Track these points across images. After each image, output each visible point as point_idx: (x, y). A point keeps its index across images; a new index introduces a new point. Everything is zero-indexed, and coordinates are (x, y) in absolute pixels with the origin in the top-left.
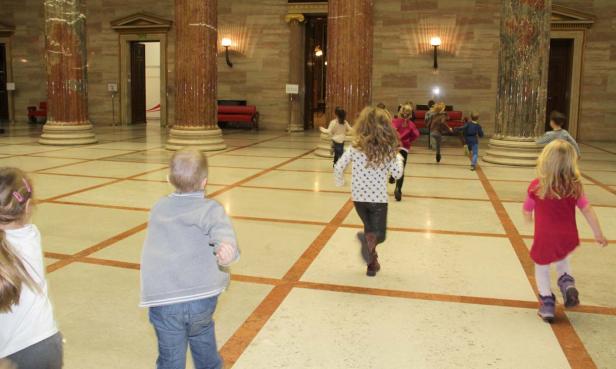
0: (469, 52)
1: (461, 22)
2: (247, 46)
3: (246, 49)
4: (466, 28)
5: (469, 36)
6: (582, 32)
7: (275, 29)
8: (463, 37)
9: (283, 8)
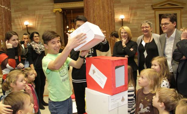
0: (135, 21)
1: (131, 9)
2: (36, 24)
3: (36, 26)
4: (134, 11)
5: (135, 14)
6: (180, 11)
7: (49, 16)
8: (133, 15)
9: (52, 6)
